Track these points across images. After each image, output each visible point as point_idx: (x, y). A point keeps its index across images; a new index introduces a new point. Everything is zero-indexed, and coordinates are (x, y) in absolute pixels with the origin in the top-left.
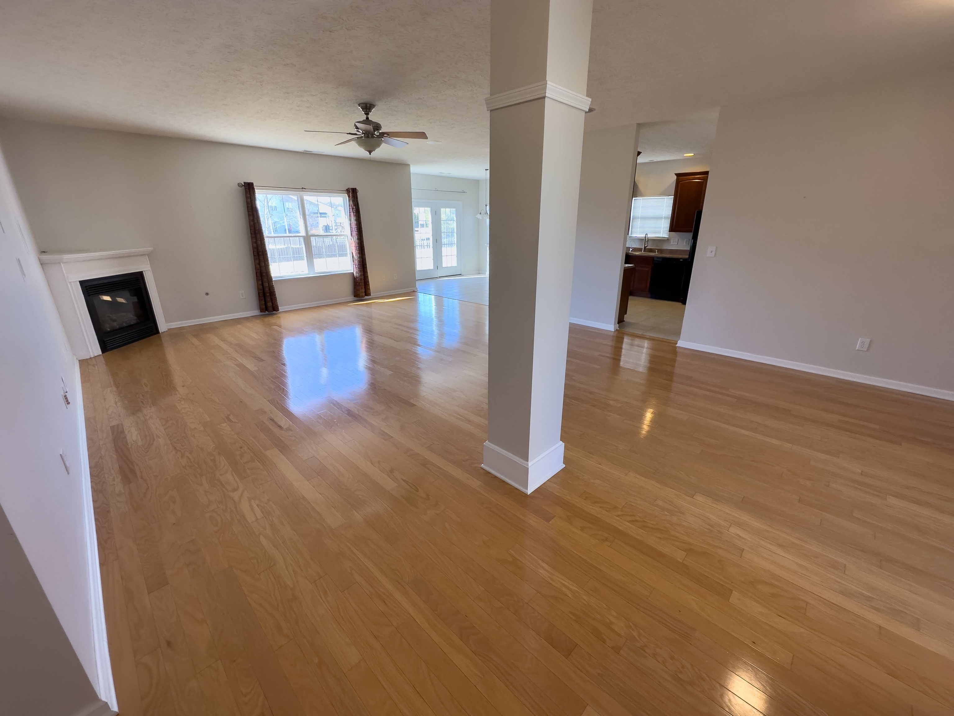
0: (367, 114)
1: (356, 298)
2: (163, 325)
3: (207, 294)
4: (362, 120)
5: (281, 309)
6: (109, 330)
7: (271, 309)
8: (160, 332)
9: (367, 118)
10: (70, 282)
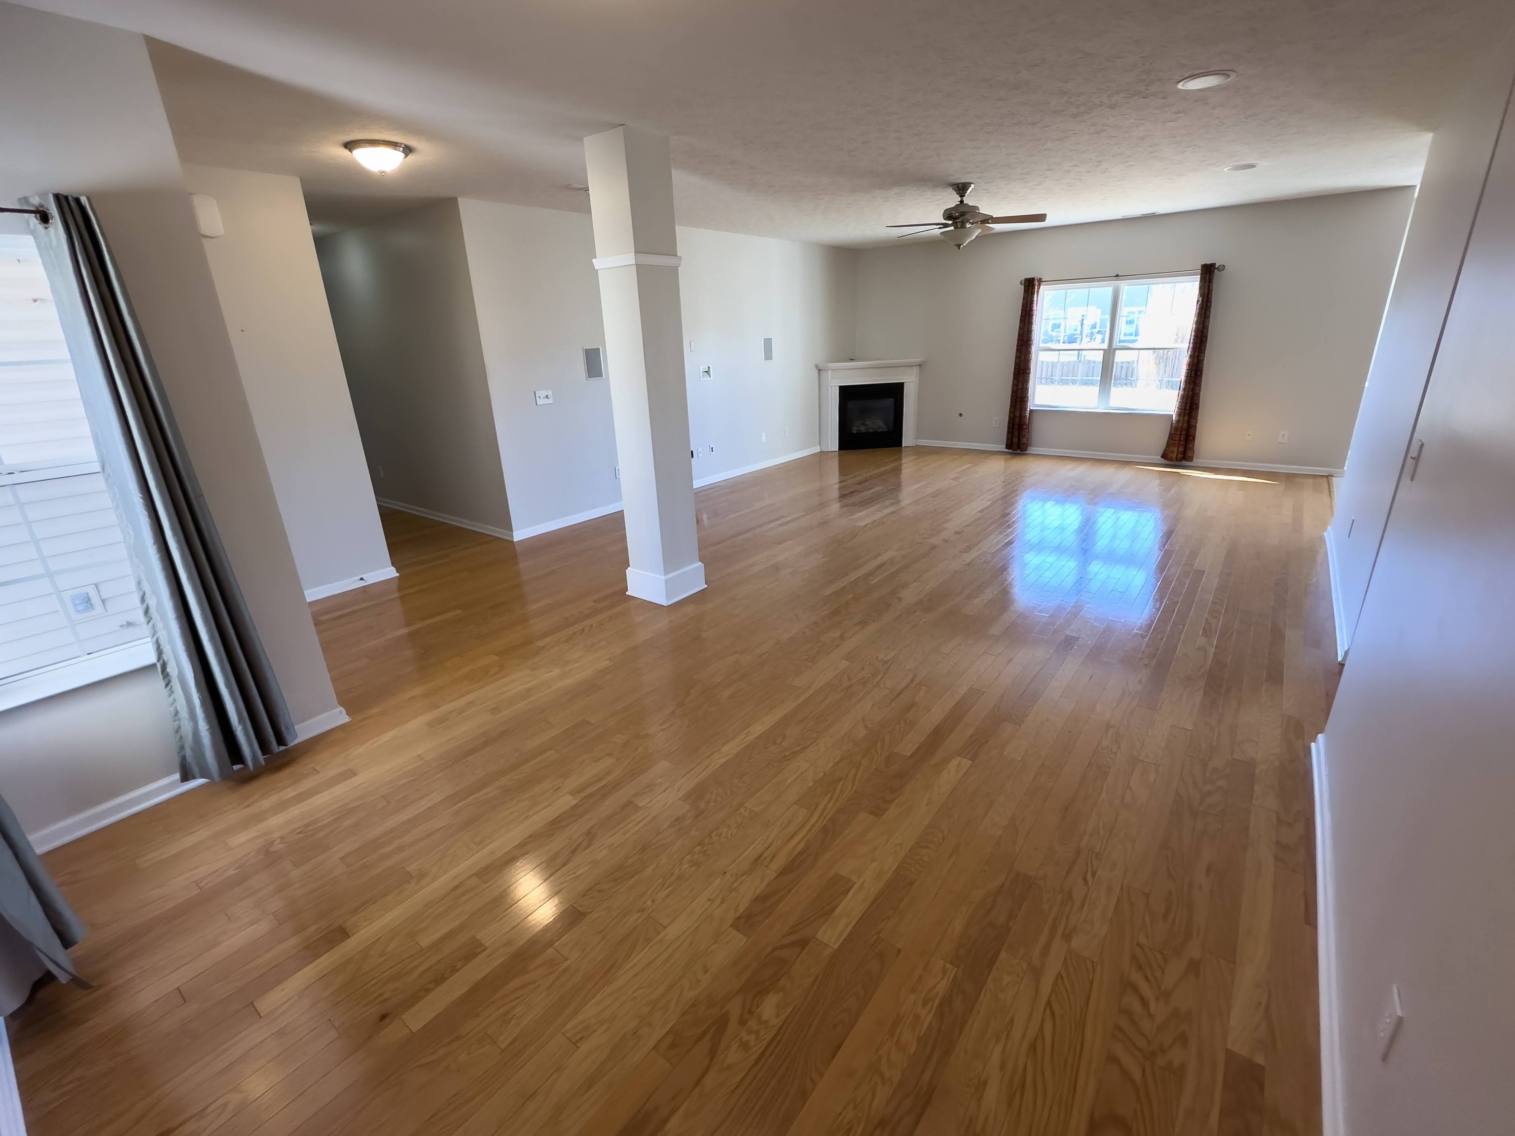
0: (962, 196)
1: (1163, 461)
2: (908, 439)
3: (961, 415)
4: (954, 206)
5: (1032, 450)
6: (855, 432)
7: (1015, 446)
8: (903, 446)
9: (962, 202)
10: (831, 386)
